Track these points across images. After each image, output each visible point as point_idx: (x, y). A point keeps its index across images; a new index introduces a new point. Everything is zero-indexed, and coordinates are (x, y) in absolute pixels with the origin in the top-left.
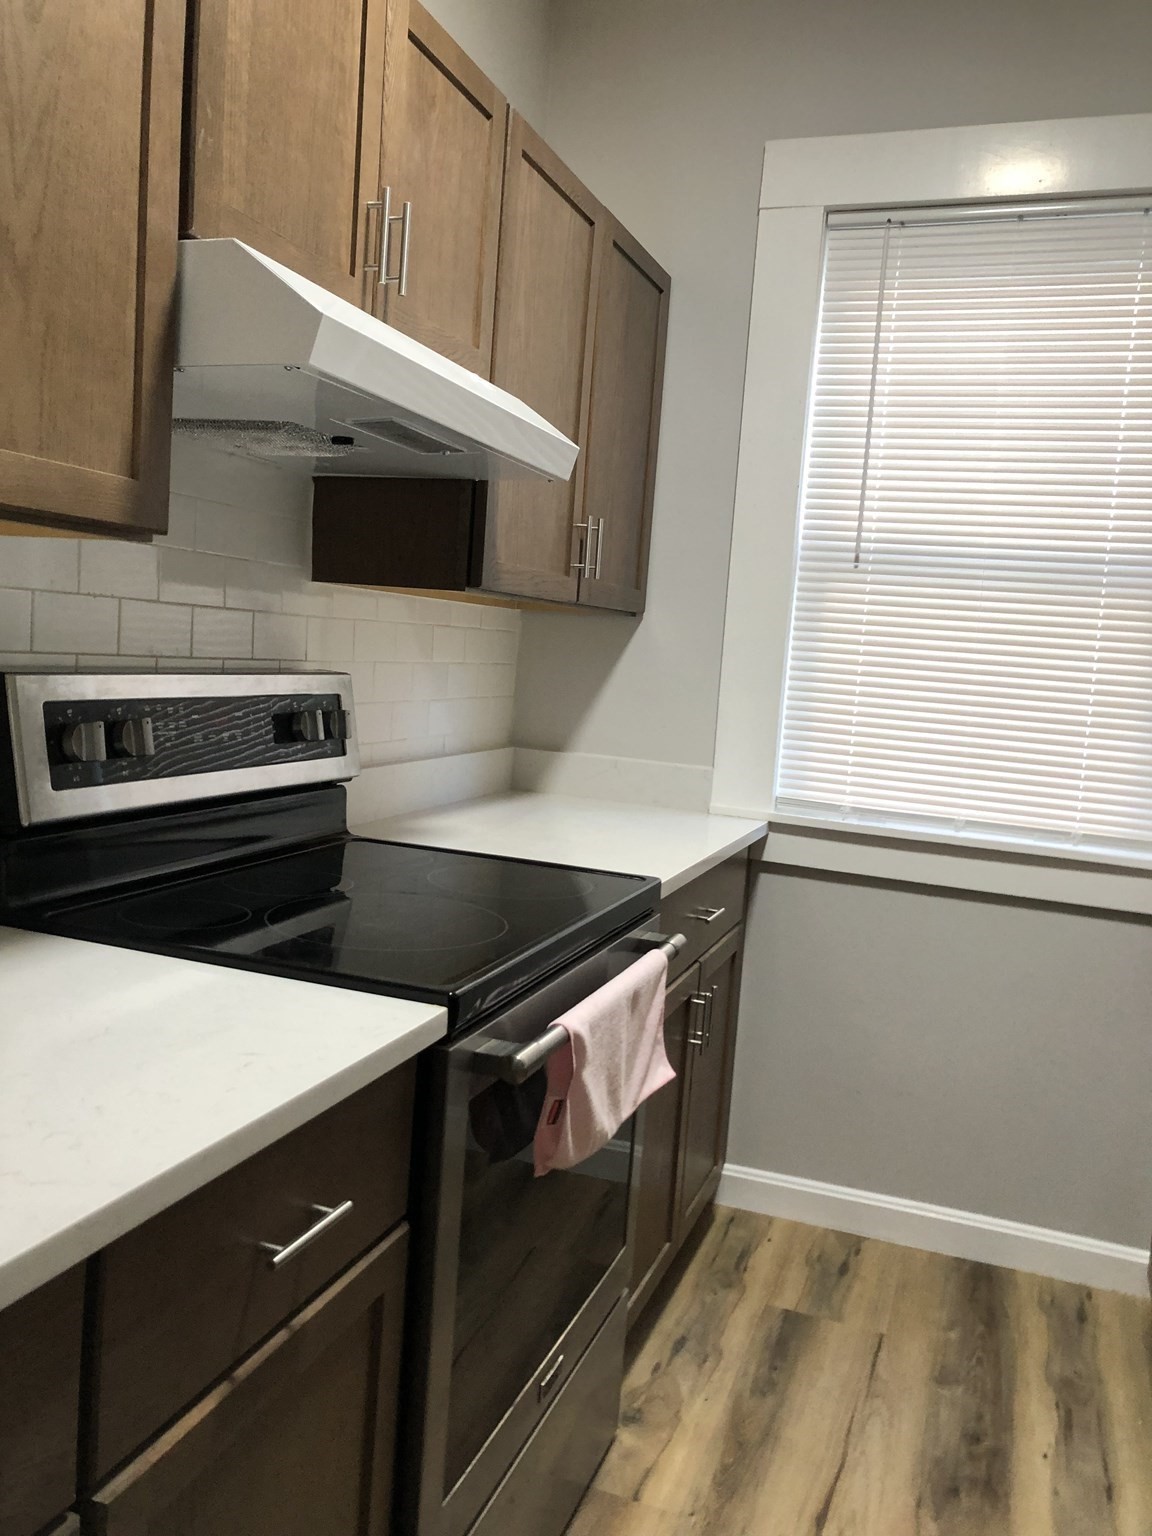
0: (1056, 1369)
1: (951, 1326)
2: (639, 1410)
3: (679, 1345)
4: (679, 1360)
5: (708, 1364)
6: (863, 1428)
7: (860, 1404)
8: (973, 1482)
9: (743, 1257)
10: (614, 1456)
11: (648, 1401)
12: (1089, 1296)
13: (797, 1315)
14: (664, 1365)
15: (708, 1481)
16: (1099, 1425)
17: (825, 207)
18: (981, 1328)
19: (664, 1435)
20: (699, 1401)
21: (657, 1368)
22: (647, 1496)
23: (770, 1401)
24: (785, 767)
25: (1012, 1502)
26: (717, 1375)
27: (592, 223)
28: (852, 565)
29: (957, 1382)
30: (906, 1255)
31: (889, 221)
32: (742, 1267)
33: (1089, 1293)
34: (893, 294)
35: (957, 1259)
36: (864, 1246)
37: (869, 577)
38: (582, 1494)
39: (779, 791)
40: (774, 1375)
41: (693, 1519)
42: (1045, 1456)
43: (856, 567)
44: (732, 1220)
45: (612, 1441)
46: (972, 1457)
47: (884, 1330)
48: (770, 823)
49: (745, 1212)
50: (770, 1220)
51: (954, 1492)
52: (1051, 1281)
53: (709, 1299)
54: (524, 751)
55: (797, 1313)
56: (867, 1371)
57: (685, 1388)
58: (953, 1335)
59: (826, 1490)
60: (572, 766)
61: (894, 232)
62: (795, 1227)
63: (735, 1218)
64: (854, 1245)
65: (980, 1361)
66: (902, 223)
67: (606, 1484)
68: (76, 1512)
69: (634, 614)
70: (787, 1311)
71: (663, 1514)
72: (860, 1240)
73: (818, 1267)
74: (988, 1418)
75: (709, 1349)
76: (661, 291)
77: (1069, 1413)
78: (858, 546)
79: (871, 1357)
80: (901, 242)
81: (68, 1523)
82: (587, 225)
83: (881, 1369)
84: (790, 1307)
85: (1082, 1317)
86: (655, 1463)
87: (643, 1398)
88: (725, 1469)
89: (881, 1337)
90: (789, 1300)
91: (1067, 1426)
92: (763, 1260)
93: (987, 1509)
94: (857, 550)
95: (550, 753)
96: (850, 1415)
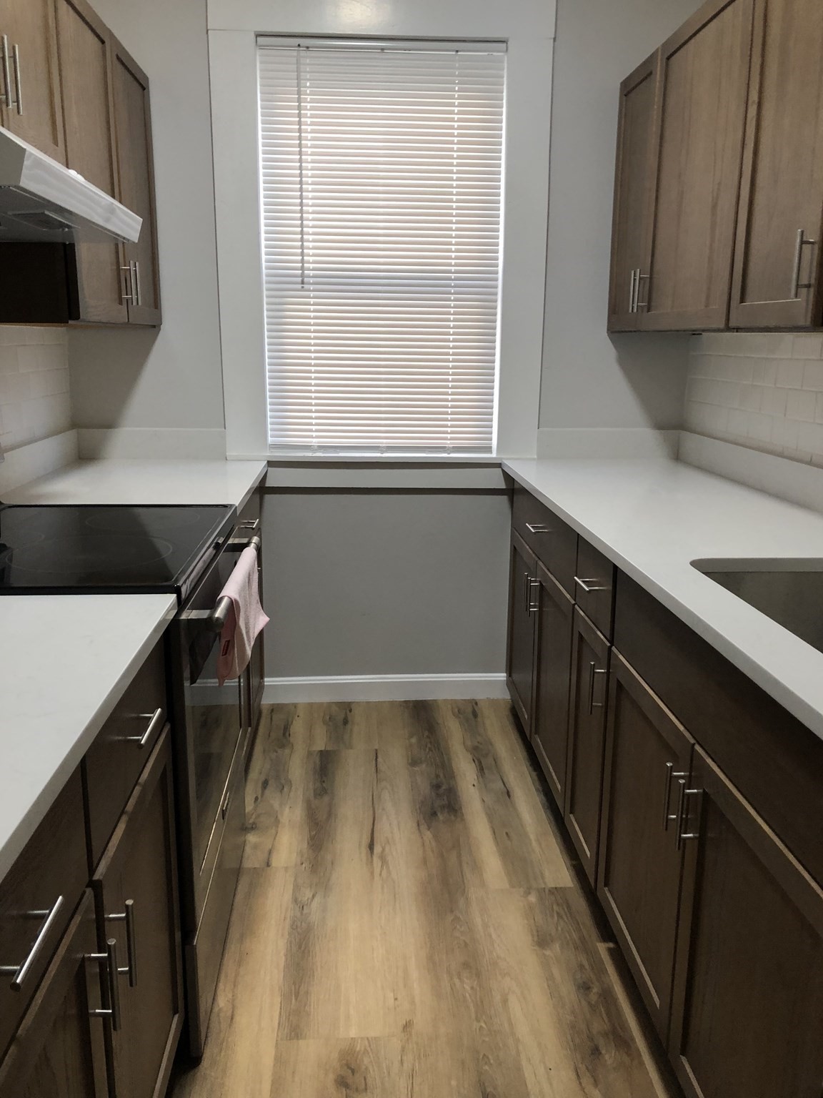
0: (469, 743)
1: (411, 736)
2: (254, 823)
3: (265, 784)
4: (267, 792)
5: (285, 789)
6: (380, 797)
7: (375, 787)
8: (443, 807)
9: (286, 729)
10: (248, 849)
11: (258, 816)
12: (476, 704)
13: (327, 752)
14: (259, 797)
15: (305, 845)
16: (496, 766)
17: (255, 32)
18: (426, 733)
19: (273, 831)
20: (287, 810)
21: (256, 799)
22: (274, 863)
23: (326, 799)
24: (272, 424)
25: (463, 811)
26: (292, 794)
27: (103, 42)
28: (299, 286)
29: (421, 763)
30: (379, 705)
31: (299, 45)
32: (287, 734)
33: (475, 703)
34: (307, 98)
35: (405, 701)
36: (353, 706)
37: (312, 294)
38: (238, 872)
39: (270, 440)
40: (324, 785)
41: (304, 865)
42: (474, 785)
43: (303, 287)
44: (272, 710)
45: (245, 841)
46: (438, 795)
47: (376, 747)
48: (268, 462)
49: (278, 704)
50: (295, 706)
51: (434, 814)
52: (455, 701)
53: (274, 755)
54: (84, 431)
55: (327, 751)
56: (373, 769)
57: (276, 805)
58: (414, 740)
59: (370, 832)
60: (125, 436)
61: (303, 54)
62: (311, 705)
63: (274, 709)
64: (347, 707)
65: (430, 749)
66: (308, 48)
67: (248, 864)
68: (90, 887)
69: (154, 326)
70: (321, 751)
71: (286, 869)
72: (350, 704)
73: (330, 723)
74: (442, 775)
75: (283, 781)
76: (144, 89)
77: (480, 763)
78: (303, 273)
79: (374, 762)
80: (308, 61)
81: (87, 894)
82: (99, 43)
83: (382, 767)
84: (323, 749)
85: (475, 714)
86: (273, 845)
87: (254, 817)
88: (312, 838)
89: (376, 750)
90: (320, 744)
91: (481, 770)
92: (298, 728)
93: (453, 818)
94: (302, 276)
95: (105, 430)
96: (371, 794)
